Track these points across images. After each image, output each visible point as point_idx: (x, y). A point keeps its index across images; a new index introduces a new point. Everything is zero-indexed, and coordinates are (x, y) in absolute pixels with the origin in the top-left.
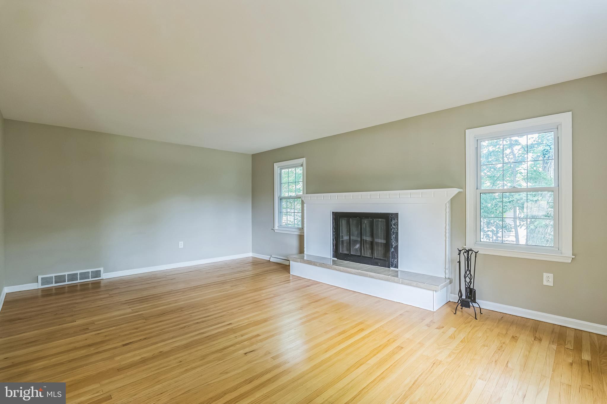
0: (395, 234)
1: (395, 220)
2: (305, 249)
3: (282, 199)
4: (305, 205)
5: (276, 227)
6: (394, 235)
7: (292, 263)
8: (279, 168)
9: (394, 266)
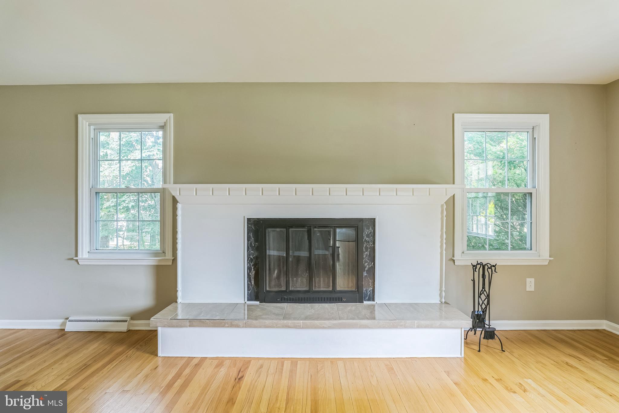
0: (369, 250)
1: (369, 229)
2: (179, 294)
3: (99, 193)
4: (179, 206)
5: (84, 254)
6: (367, 251)
7: (160, 330)
8: (92, 127)
9: (367, 298)
